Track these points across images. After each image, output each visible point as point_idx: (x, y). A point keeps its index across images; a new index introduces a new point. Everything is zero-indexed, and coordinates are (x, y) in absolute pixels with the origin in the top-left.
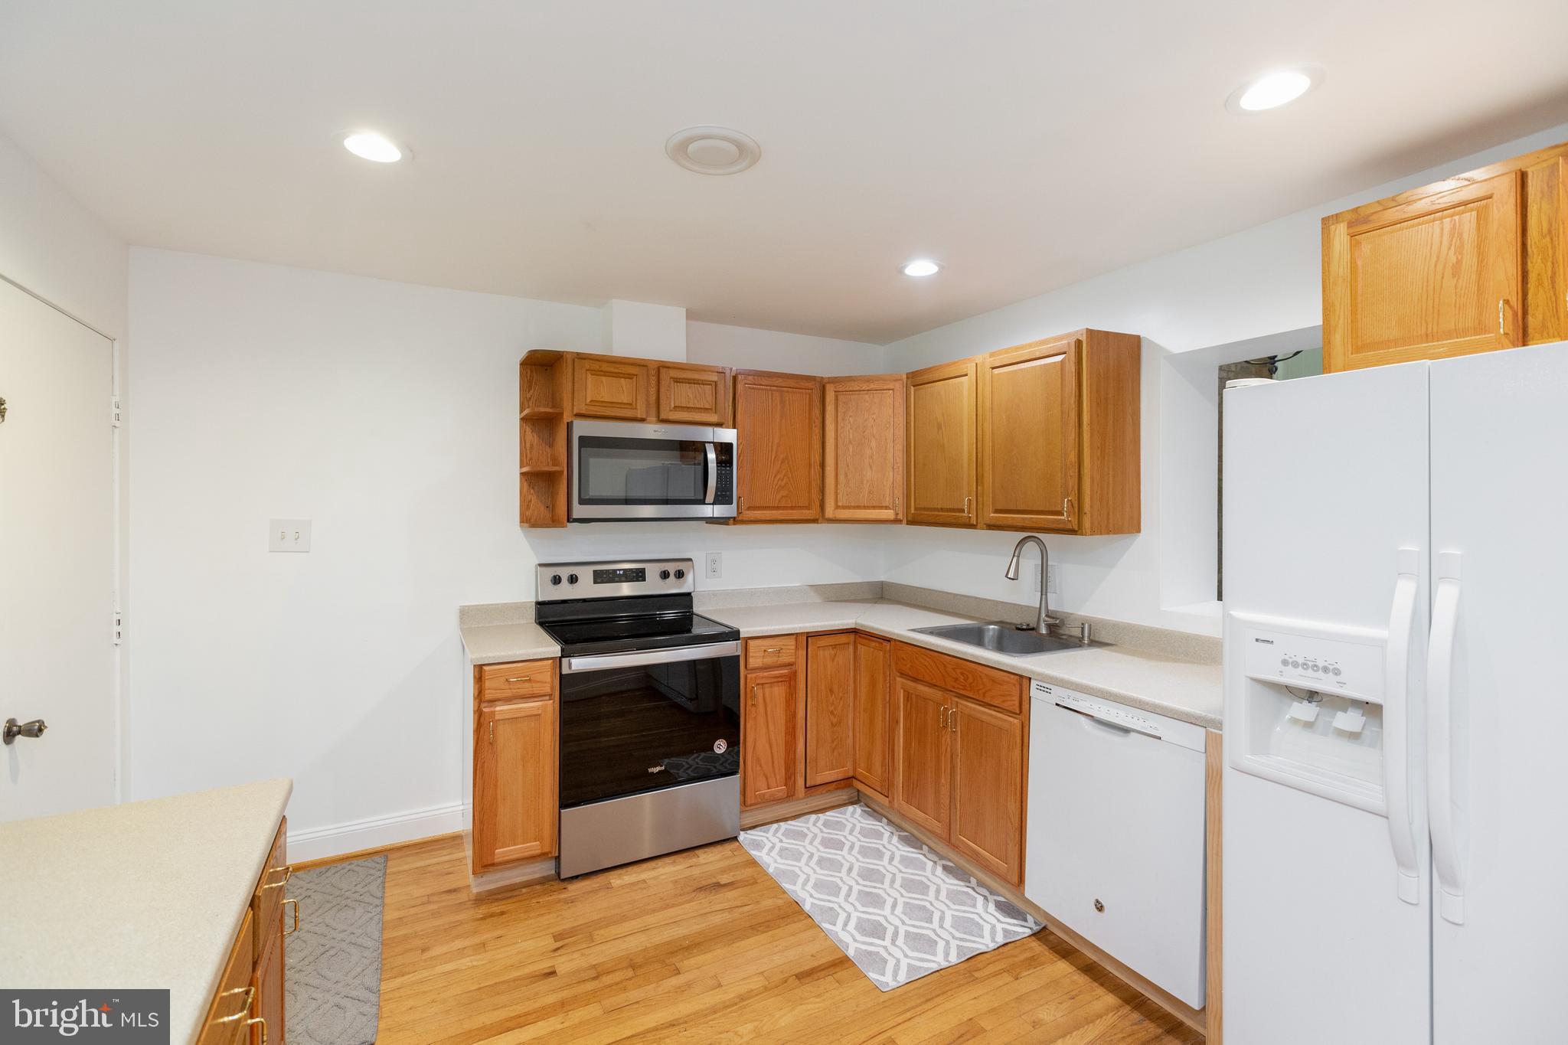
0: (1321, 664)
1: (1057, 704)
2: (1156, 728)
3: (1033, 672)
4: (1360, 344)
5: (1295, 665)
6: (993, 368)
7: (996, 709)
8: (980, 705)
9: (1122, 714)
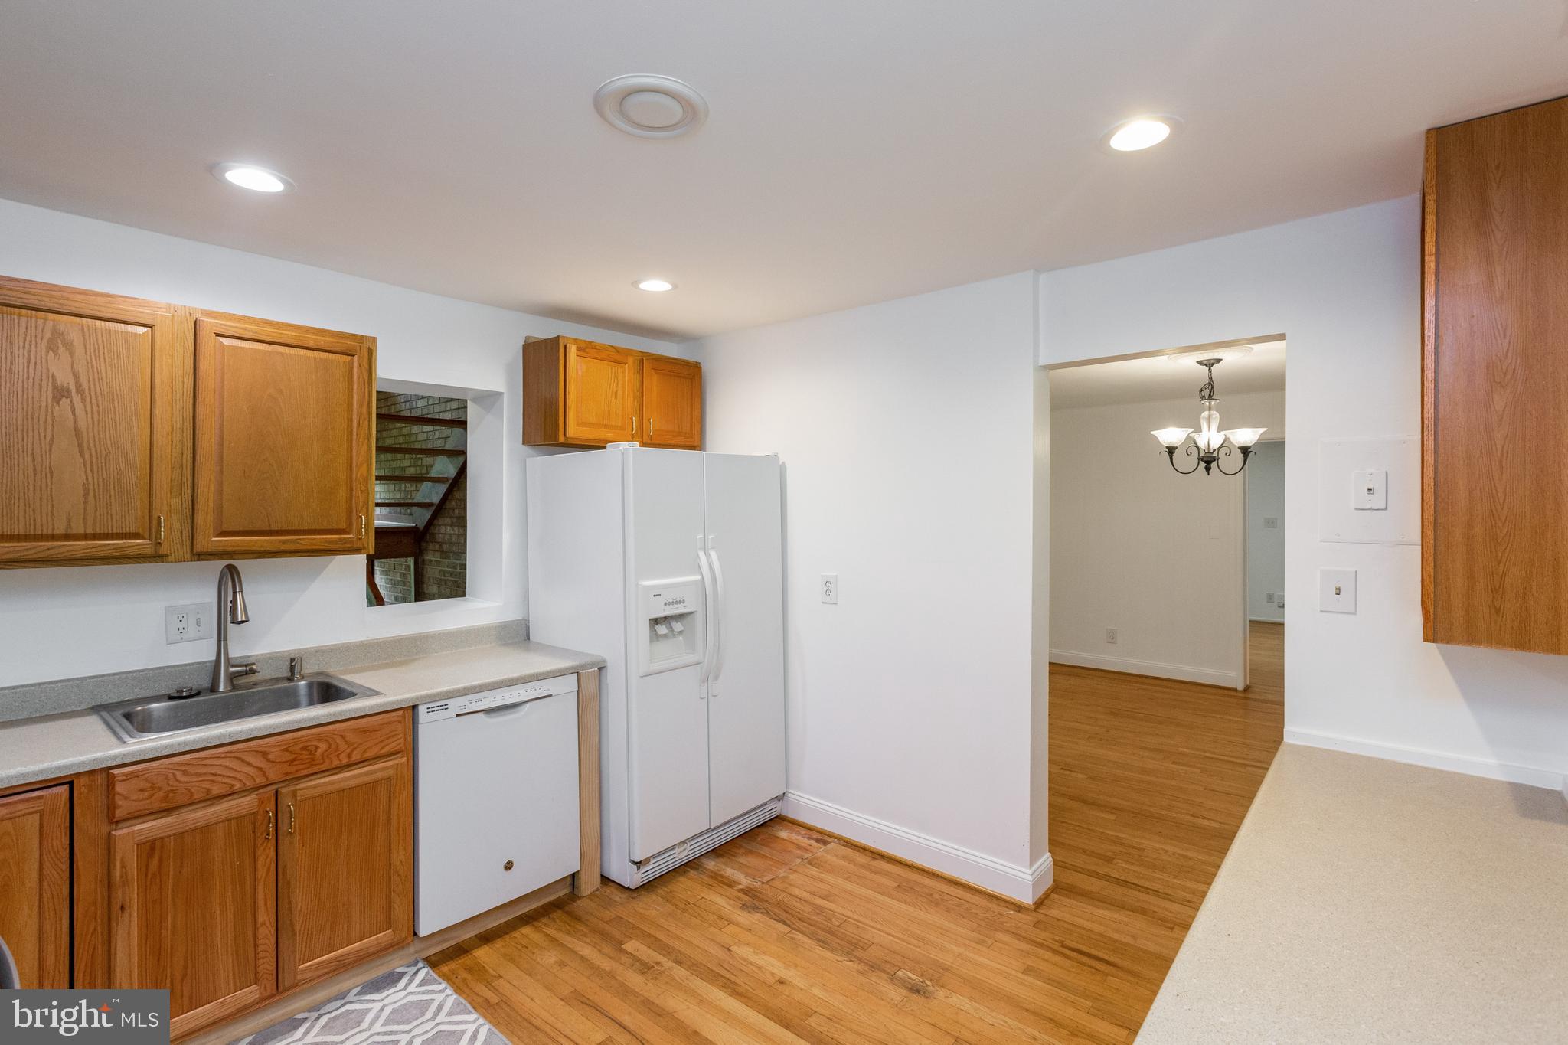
0: (678, 600)
1: (457, 715)
2: (549, 690)
3: (417, 698)
4: (580, 421)
5: (669, 604)
6: (217, 335)
7: (366, 764)
8: (336, 773)
9: (522, 692)
